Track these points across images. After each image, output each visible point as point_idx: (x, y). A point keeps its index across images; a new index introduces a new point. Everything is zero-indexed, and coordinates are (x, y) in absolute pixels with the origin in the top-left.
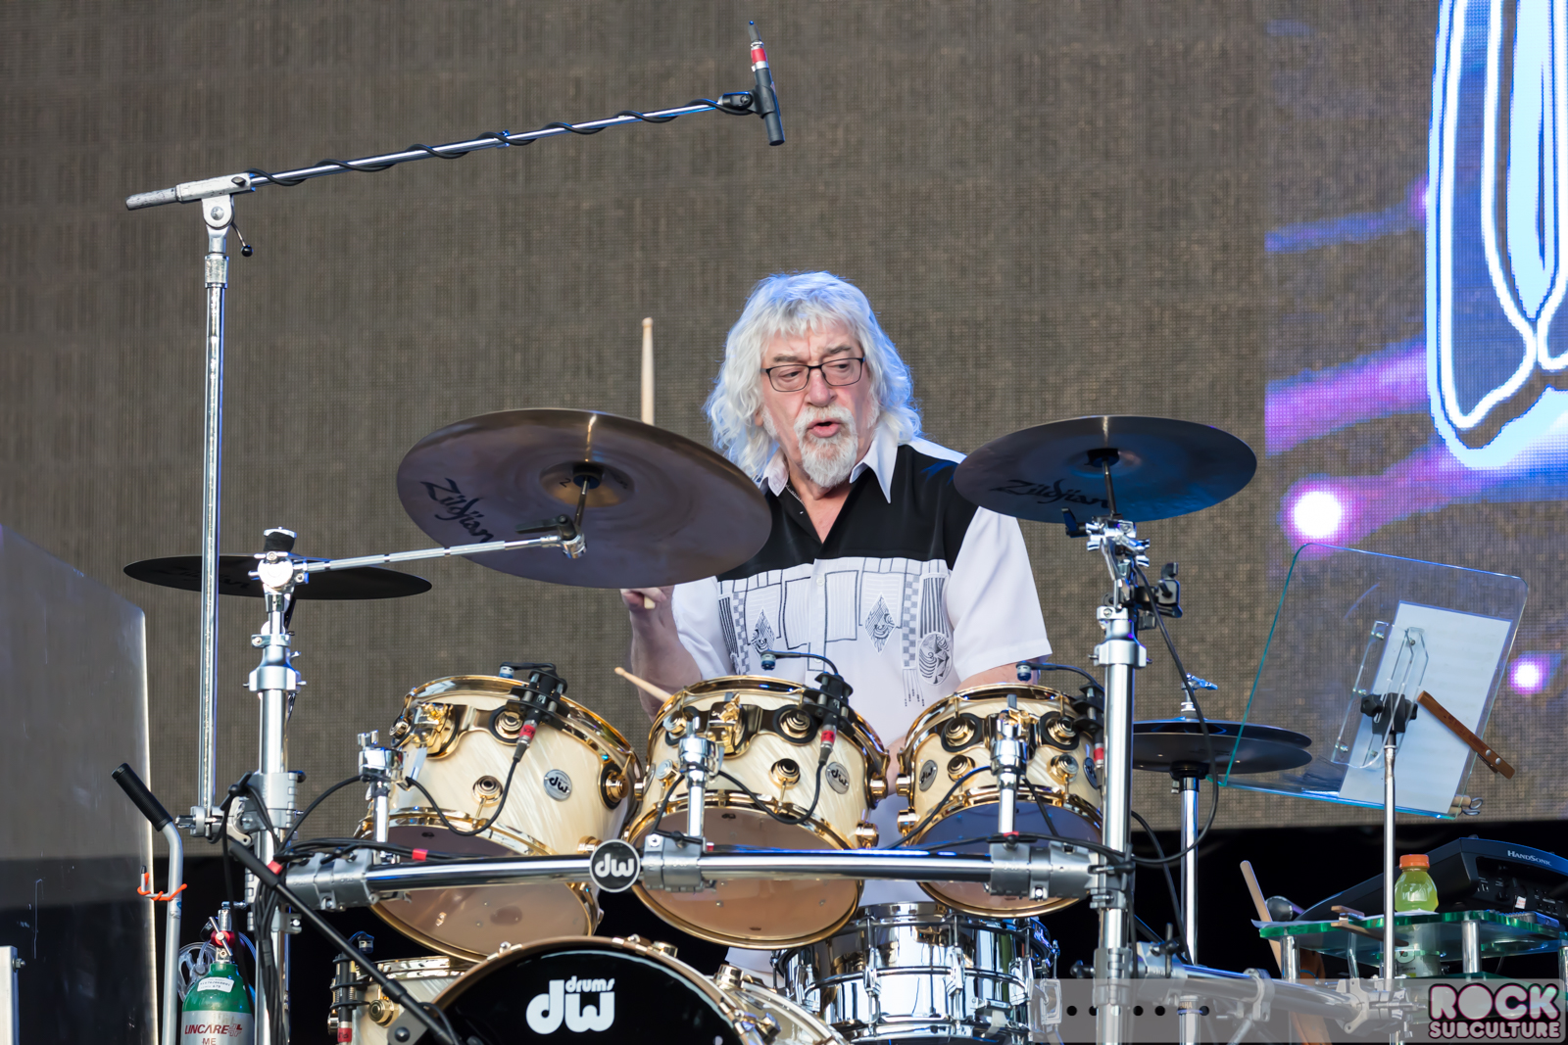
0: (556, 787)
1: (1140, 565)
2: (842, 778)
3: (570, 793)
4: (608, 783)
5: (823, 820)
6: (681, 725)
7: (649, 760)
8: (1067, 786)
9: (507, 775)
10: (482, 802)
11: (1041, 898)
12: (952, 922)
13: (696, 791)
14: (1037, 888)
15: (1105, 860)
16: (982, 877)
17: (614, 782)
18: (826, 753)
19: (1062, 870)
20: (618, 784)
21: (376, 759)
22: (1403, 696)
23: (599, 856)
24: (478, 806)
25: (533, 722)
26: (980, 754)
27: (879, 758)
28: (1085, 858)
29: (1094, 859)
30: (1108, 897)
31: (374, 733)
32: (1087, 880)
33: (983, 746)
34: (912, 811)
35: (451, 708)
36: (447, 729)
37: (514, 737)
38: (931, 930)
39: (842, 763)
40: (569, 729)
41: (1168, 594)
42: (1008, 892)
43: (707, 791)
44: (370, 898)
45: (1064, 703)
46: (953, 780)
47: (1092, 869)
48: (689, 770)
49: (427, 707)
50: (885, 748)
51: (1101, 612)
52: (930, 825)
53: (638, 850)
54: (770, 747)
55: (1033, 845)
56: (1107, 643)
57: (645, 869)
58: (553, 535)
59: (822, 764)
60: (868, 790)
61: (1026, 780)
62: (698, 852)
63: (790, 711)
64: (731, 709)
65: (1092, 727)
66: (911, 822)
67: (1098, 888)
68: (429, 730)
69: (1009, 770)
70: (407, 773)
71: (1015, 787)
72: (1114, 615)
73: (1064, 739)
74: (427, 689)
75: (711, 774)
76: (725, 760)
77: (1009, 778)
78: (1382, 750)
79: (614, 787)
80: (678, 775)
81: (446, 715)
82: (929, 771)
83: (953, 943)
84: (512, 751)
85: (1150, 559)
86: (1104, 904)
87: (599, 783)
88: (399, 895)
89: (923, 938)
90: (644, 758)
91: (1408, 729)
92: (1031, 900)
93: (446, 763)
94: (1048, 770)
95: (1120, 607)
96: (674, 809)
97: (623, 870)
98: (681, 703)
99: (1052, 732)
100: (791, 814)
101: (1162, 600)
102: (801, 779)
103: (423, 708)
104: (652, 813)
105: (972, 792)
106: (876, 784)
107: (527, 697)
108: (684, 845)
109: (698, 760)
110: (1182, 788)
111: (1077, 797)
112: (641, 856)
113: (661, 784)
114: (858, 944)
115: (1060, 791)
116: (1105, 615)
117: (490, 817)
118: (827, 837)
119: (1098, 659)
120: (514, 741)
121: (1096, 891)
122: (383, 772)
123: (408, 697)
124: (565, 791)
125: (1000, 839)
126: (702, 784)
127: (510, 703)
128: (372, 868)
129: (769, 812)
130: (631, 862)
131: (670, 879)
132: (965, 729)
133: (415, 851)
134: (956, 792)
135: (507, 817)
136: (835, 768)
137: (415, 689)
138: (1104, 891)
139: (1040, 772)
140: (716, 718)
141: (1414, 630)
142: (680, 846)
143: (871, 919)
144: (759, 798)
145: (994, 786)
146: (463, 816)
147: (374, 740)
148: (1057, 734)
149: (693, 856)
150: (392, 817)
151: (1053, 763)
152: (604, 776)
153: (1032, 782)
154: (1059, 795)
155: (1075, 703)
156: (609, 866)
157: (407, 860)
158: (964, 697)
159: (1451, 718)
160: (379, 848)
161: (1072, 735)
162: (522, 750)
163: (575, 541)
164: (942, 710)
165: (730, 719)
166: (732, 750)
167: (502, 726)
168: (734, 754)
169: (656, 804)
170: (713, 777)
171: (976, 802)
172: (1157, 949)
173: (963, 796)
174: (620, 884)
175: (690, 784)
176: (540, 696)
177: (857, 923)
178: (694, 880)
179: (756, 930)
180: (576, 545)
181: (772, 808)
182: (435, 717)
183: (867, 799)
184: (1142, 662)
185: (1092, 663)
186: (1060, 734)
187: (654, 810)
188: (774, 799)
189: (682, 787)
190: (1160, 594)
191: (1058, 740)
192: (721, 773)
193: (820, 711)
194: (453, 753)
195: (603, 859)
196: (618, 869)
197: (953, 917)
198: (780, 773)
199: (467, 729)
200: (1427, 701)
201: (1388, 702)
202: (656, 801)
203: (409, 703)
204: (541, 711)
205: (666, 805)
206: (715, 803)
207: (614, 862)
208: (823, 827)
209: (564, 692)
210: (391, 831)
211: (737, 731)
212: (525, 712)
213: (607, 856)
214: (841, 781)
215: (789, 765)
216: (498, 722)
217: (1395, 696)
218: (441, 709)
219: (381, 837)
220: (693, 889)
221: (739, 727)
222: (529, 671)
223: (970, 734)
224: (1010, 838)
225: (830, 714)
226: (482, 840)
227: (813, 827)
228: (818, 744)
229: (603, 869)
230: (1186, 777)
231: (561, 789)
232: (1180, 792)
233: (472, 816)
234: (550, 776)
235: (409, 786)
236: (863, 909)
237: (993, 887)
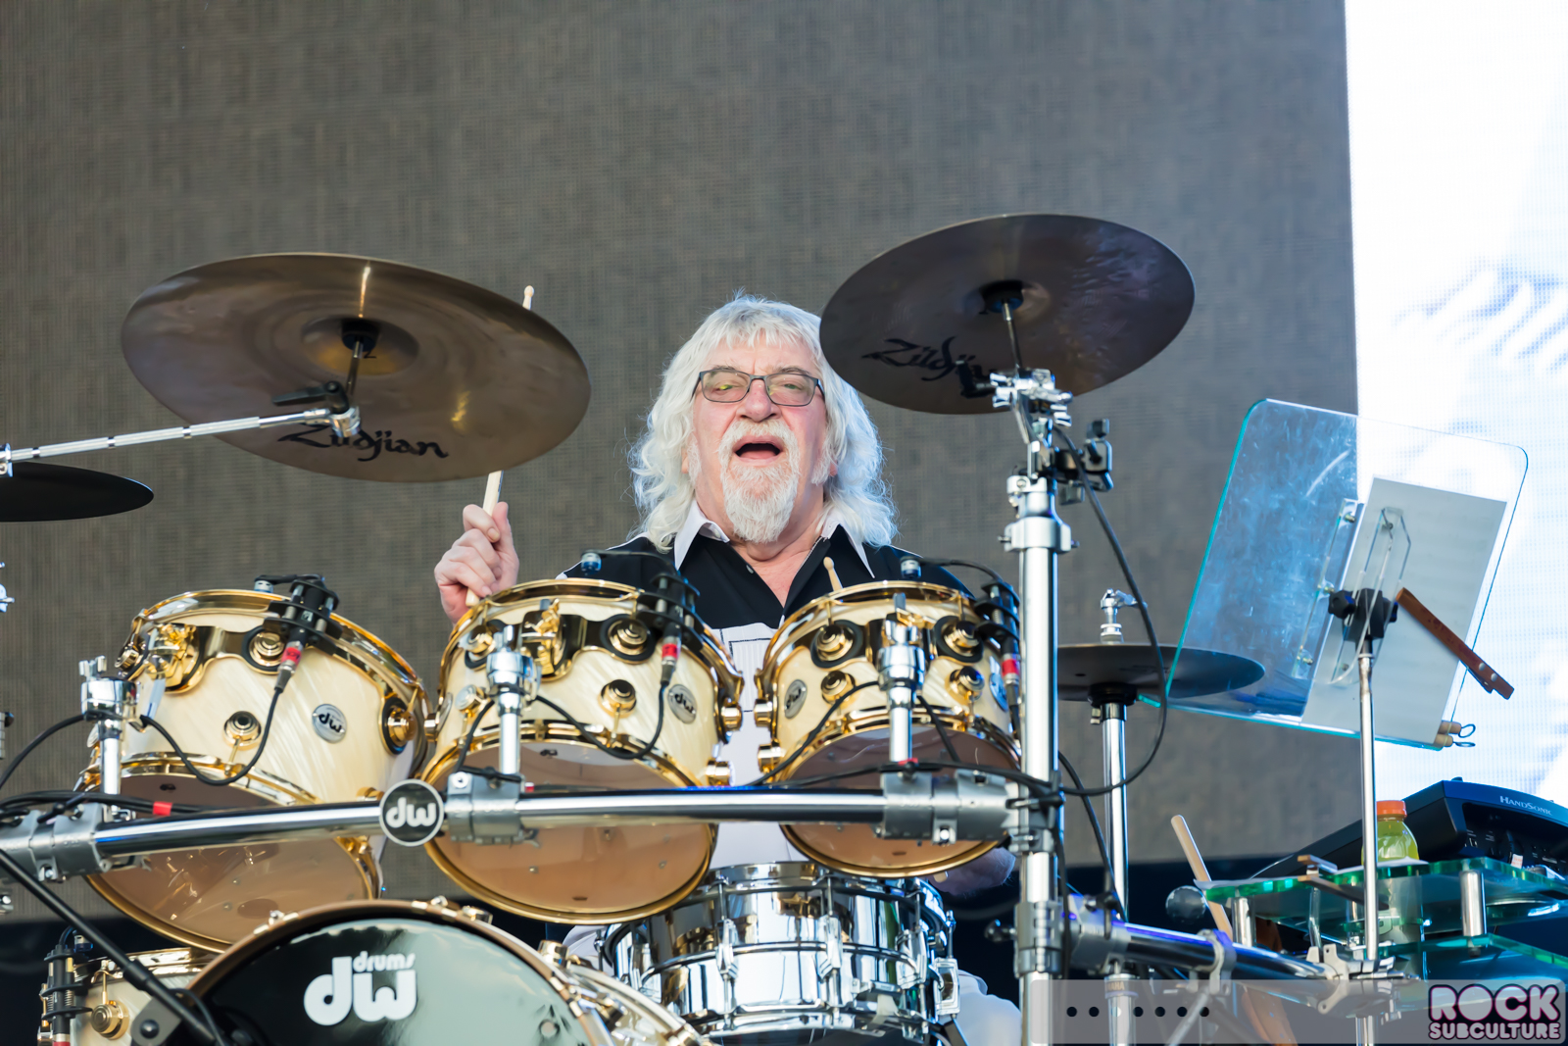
0: (328, 725)
1: (1060, 425)
2: (688, 704)
3: (344, 734)
4: (391, 722)
5: (666, 755)
6: (485, 643)
7: (442, 690)
8: (971, 706)
9: (267, 712)
10: (236, 744)
11: (947, 841)
12: (825, 886)
13: (510, 720)
14: (942, 829)
15: (1026, 792)
16: (873, 816)
17: (397, 720)
18: (668, 672)
19: (973, 806)
20: (403, 722)
21: (101, 692)
22: (1380, 593)
23: (392, 800)
24: (230, 750)
25: (298, 643)
26: (861, 669)
27: (730, 681)
28: (1001, 789)
29: (1013, 790)
30: (1031, 838)
31: (100, 659)
32: (1003, 817)
33: (864, 659)
34: (775, 744)
35: (194, 630)
36: (189, 656)
37: (274, 663)
38: (798, 898)
39: (686, 684)
40: (342, 653)
41: (1096, 459)
42: (906, 834)
43: (524, 722)
44: (101, 864)
45: (963, 605)
46: (828, 702)
47: (1010, 803)
48: (499, 693)
49: (164, 628)
50: (738, 669)
51: (1014, 483)
52: (799, 760)
53: (440, 793)
54: (597, 666)
55: (938, 775)
56: (1021, 523)
57: (450, 816)
58: (320, 408)
59: (664, 684)
60: (719, 721)
61: (920, 698)
62: (516, 794)
63: (621, 622)
64: (551, 619)
65: (999, 633)
66: (775, 758)
67: (1019, 827)
68: (168, 656)
69: (902, 684)
70: (142, 710)
71: (910, 706)
72: (1028, 487)
73: (964, 649)
74: (159, 610)
75: (528, 698)
76: (543, 683)
77: (901, 694)
78: (1356, 660)
79: (399, 726)
80: (484, 703)
81: (187, 640)
82: (796, 693)
83: (826, 913)
84: (272, 682)
85: (1073, 418)
86: (1026, 847)
87: (380, 722)
88: (136, 861)
89: (788, 908)
90: (437, 686)
91: (1386, 634)
92: (935, 843)
93: (189, 698)
94: (947, 687)
95: (1035, 476)
96: (479, 747)
97: (423, 818)
98: (483, 616)
99: (950, 641)
100: (627, 747)
101: (1090, 466)
102: (638, 705)
103: (159, 629)
104: (453, 752)
105: (854, 716)
106: (727, 713)
107: (290, 613)
108: (498, 785)
109: (512, 680)
110: (1104, 717)
111: (983, 720)
112: (445, 800)
113: (462, 715)
114: (706, 918)
115: (963, 712)
116: (1019, 486)
117: (247, 762)
118: (671, 776)
119: (1010, 542)
120: (274, 669)
121: (1016, 831)
122: (113, 709)
123: (137, 619)
124: (338, 731)
125: (894, 768)
126: (517, 712)
127: (268, 621)
128: (102, 826)
129: (600, 746)
130: (432, 807)
131: (483, 829)
132: (841, 638)
133: (157, 805)
134: (834, 717)
135: (270, 761)
136: (679, 692)
137: (147, 611)
138: (1027, 830)
139: (939, 689)
140: (531, 630)
141: (1391, 511)
142: (493, 786)
143: (724, 885)
144: (587, 729)
145: (883, 707)
146: (212, 761)
147: (102, 666)
148: (955, 642)
149: (508, 797)
150: (125, 765)
151: (953, 678)
152: (386, 714)
153: (930, 702)
154: (962, 717)
155: (976, 605)
156: (405, 813)
157: (146, 813)
158: (838, 599)
159: (1437, 622)
160: (109, 801)
161: (974, 643)
162: (286, 677)
163: (348, 414)
164: (810, 617)
165: (547, 631)
166: (550, 670)
167: (258, 652)
168: (552, 675)
169: (457, 740)
170: (529, 703)
171: (858, 728)
172: (1093, 903)
173: (842, 721)
174: (418, 835)
175: (502, 712)
176: (305, 613)
177: (706, 889)
178: (510, 829)
179: (580, 899)
180: (347, 422)
181: (603, 741)
182: (175, 641)
183: (718, 732)
184: (1066, 545)
185: (1003, 548)
186: (960, 643)
187: (454, 748)
188: (605, 729)
189: (491, 717)
190: (1086, 459)
191: (957, 650)
192: (539, 698)
193: (659, 619)
194: (197, 686)
195: (396, 805)
196: (415, 816)
197: (826, 879)
198: (613, 695)
199: (214, 655)
200: (1407, 600)
201: (1362, 600)
202: (456, 737)
203: (138, 628)
204: (307, 631)
205: (470, 740)
206: (531, 737)
207: (411, 808)
208: (666, 763)
209: (334, 608)
210: (124, 783)
211: (557, 646)
212: (285, 632)
213: (402, 801)
214: (687, 708)
215: (623, 687)
216: (253, 647)
217: (1371, 592)
218: (183, 630)
219: (111, 788)
220: (510, 840)
221: (559, 642)
222: (289, 585)
223: (848, 645)
224: (908, 766)
225: (672, 624)
226: (237, 791)
227: (654, 764)
228: (658, 660)
229: (396, 817)
230: (1109, 702)
231: (334, 728)
232: (1102, 721)
233: (224, 761)
234: (320, 712)
235: (144, 726)
236: (713, 873)
237: (887, 829)
